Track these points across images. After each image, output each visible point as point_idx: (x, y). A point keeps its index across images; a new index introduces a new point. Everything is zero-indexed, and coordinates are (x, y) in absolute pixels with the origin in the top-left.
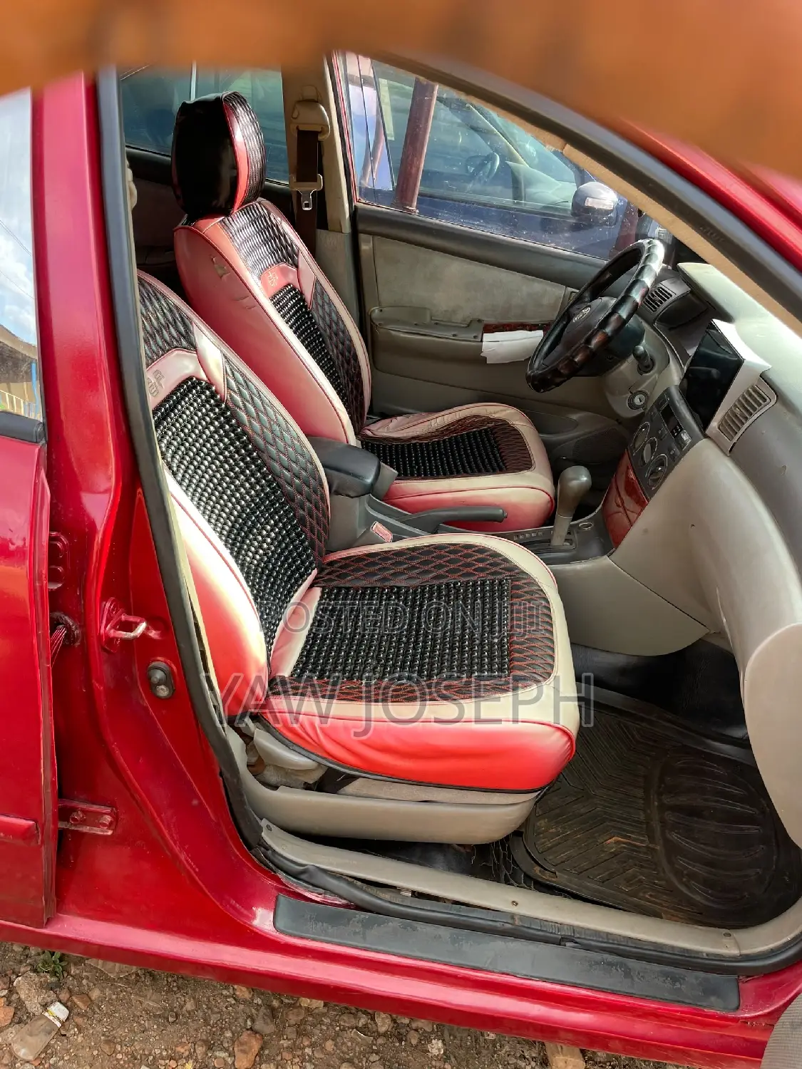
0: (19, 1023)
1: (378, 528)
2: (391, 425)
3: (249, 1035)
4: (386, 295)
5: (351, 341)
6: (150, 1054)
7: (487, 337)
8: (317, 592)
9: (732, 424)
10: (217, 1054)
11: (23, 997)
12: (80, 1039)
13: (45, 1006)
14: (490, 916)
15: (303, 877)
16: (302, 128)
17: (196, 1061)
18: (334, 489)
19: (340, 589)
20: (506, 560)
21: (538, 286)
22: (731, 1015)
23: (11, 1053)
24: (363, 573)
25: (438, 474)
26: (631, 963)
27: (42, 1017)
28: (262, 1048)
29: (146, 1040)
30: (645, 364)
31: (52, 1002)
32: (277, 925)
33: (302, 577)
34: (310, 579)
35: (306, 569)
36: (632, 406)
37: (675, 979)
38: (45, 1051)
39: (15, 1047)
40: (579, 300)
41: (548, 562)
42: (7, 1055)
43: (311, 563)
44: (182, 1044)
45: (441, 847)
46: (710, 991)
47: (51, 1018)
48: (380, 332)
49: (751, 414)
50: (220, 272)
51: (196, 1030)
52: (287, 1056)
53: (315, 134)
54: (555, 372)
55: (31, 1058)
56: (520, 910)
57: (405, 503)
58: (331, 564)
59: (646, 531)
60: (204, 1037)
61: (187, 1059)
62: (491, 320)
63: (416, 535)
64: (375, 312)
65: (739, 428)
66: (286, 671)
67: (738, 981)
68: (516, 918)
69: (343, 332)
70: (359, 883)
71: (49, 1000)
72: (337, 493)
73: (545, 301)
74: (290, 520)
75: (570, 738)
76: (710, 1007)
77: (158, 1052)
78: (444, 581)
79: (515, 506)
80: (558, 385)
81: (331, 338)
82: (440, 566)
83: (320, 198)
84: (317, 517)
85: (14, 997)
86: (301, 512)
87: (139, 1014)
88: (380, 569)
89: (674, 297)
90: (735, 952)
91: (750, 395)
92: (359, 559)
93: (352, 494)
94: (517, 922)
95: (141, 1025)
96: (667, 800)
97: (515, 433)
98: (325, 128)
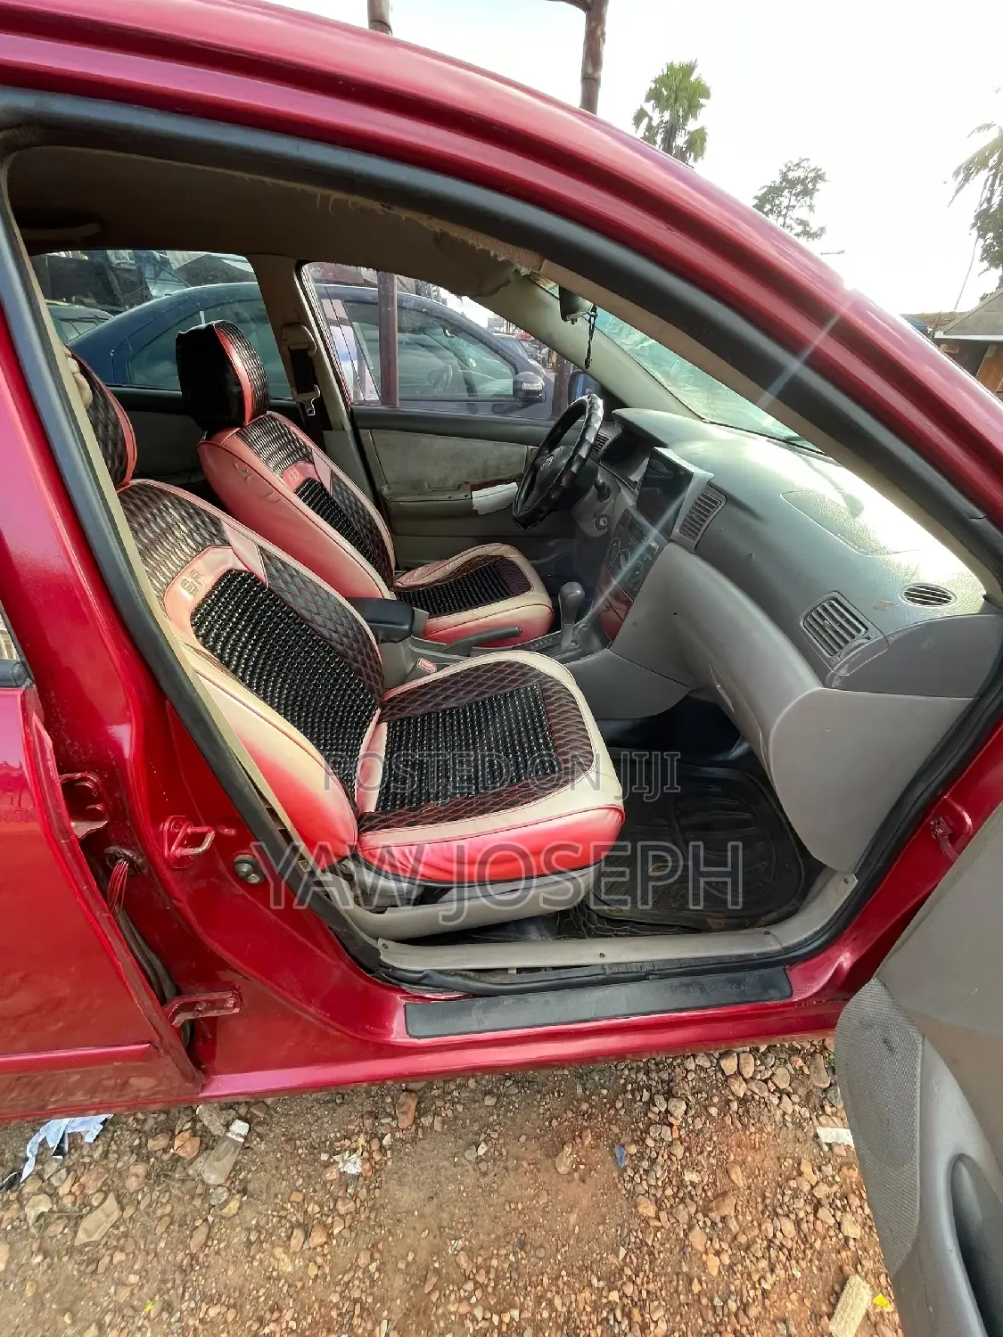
0: (206, 1149)
1: (424, 664)
2: (415, 575)
3: (406, 1096)
4: (390, 475)
5: (370, 516)
6: (326, 1140)
7: (475, 494)
8: (384, 726)
9: (691, 527)
10: (383, 1121)
11: (206, 1124)
12: (263, 1146)
13: (227, 1125)
14: (586, 972)
15: (424, 981)
16: (292, 347)
17: (366, 1133)
18: (380, 638)
19: (402, 720)
20: (532, 669)
21: (507, 448)
22: (788, 1001)
23: (203, 1182)
24: (419, 703)
25: (460, 608)
26: (703, 979)
27: (225, 1138)
28: (419, 1103)
29: (321, 1128)
30: (603, 492)
31: (233, 1120)
32: (410, 1031)
33: (369, 718)
34: (375, 719)
35: (370, 711)
36: (600, 528)
37: (739, 983)
38: (234, 1169)
39: (205, 1176)
40: (540, 453)
41: (563, 661)
42: (200, 1186)
43: (374, 705)
44: (350, 1122)
45: (532, 920)
46: (767, 985)
47: (234, 1137)
48: (392, 505)
49: (706, 516)
50: (244, 475)
51: (362, 1105)
52: (439, 1103)
53: (304, 352)
54: (538, 510)
55: (221, 1181)
56: (609, 959)
57: (440, 636)
58: (391, 700)
59: (635, 624)
60: (369, 1109)
61: (358, 1134)
62: (476, 481)
63: (458, 661)
64: (385, 490)
65: (699, 530)
66: (371, 807)
67: (785, 970)
68: (606, 967)
69: (363, 510)
70: (472, 974)
71: (230, 1118)
72: (383, 641)
73: (515, 459)
74: (348, 674)
75: (620, 811)
76: (771, 1000)
77: (332, 1135)
78: (486, 696)
79: (526, 622)
80: (541, 520)
81: (353, 516)
82: (480, 685)
83: (320, 403)
84: (371, 666)
85: (199, 1126)
86: (356, 665)
87: (310, 1105)
88: (432, 697)
89: (610, 440)
90: (777, 947)
91: (702, 501)
92: (413, 692)
93: (396, 640)
94: (608, 971)
95: (314, 1115)
96: (684, 822)
97: (512, 564)
98: (311, 345)
